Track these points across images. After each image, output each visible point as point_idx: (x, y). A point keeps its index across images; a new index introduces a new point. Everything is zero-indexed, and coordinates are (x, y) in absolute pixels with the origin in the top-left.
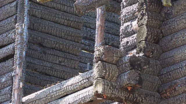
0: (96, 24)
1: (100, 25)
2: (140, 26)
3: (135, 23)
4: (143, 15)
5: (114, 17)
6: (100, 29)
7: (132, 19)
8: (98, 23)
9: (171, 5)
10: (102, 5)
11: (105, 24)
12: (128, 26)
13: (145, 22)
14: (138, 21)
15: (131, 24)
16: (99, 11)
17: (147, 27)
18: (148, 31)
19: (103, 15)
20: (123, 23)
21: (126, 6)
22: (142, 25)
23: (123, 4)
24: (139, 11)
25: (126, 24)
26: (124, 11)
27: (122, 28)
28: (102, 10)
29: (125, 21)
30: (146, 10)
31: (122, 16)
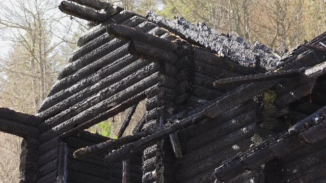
0: (122, 174)
1: (125, 176)
2: (158, 174)
3: (154, 172)
4: (160, 166)
5: (137, 168)
6: (126, 178)
7: (152, 170)
8: (124, 174)
9: (182, 157)
10: (127, 159)
11: (130, 173)
12: (149, 175)
13: (162, 171)
14: (157, 171)
15: (151, 174)
16: (124, 164)
17: (164, 176)
18: (165, 179)
19: (127, 167)
20: (144, 173)
21: (147, 159)
22: (160, 174)
23: (144, 157)
24: (157, 163)
25: (147, 174)
26: (145, 163)
27: (144, 176)
28: (127, 163)
29: (147, 172)
30: (163, 162)
31: (143, 167)
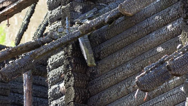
0: (23, 89)
1: (28, 91)
2: (68, 87)
3: (62, 85)
4: (69, 77)
5: (41, 80)
6: (28, 94)
7: (59, 82)
8: (25, 89)
9: (95, 64)
10: (28, 70)
11: (32, 88)
12: (56, 88)
13: (72, 84)
14: (65, 83)
15: (59, 87)
16: (25, 76)
17: (74, 89)
18: (75, 92)
19: (29, 80)
20: (50, 86)
21: (52, 69)
22: (70, 86)
23: (49, 67)
24: (65, 73)
25: (53, 87)
26: (51, 74)
27: (50, 90)
28: (28, 75)
29: (53, 84)
30: (72, 71)
31: (49, 79)
